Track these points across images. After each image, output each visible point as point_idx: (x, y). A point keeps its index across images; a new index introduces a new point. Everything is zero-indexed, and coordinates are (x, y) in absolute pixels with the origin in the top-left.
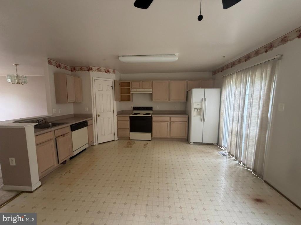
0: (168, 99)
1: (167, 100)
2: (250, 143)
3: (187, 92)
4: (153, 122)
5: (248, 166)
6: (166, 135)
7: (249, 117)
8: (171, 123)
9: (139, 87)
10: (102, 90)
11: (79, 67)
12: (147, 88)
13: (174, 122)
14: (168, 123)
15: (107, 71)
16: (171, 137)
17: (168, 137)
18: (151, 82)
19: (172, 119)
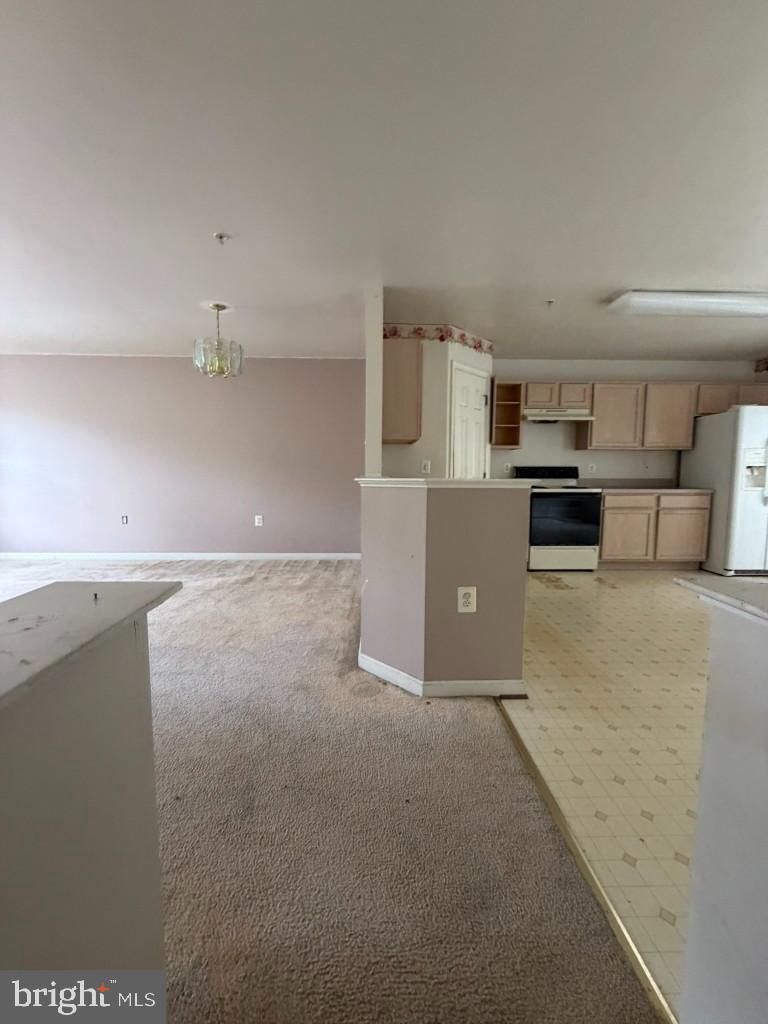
0: (637, 439)
1: (636, 445)
3: (695, 418)
4: (606, 512)
6: (644, 552)
8: (661, 512)
9: (550, 401)
10: (466, 407)
11: (412, 328)
12: (575, 404)
13: (670, 510)
14: (652, 513)
15: (478, 346)
16: (658, 558)
17: (650, 557)
18: (588, 387)
19: (665, 502)
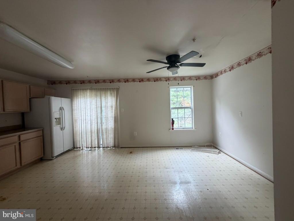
2: (109, 133)
3: (30, 99)
5: (109, 147)
7: (107, 118)
8: (22, 143)
13: (26, 141)
14: (17, 144)
16: (23, 165)
17: (18, 166)
19: (22, 138)
